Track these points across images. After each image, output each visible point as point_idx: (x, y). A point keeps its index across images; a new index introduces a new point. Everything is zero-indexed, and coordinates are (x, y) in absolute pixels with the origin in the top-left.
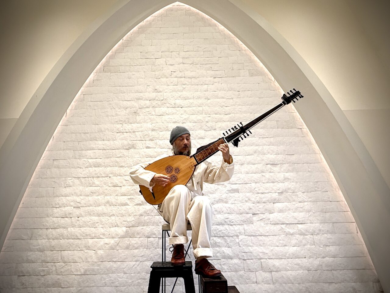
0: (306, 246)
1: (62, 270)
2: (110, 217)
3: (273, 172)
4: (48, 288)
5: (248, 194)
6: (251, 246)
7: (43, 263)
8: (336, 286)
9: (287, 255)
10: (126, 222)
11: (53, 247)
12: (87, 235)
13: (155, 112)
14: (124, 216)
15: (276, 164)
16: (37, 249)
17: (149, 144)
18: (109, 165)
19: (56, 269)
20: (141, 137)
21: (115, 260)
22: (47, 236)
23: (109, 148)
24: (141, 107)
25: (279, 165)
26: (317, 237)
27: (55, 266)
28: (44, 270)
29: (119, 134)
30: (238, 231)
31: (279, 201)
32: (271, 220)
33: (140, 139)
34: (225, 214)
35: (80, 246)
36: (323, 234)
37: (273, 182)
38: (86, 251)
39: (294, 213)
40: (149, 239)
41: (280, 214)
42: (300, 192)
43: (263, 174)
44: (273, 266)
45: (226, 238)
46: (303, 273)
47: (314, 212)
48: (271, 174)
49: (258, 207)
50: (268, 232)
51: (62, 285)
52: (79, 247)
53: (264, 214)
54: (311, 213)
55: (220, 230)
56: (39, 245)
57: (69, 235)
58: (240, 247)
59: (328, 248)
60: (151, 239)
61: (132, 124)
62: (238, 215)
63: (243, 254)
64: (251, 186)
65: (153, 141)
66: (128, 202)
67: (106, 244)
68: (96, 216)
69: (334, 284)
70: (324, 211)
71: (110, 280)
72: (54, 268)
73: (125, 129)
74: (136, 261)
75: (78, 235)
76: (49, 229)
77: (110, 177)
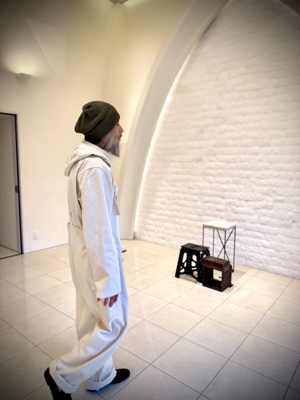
1: (165, 232)
2: (187, 207)
4: (160, 239)
5: (291, 205)
7: (156, 227)
11: (159, 219)
12: (175, 216)
13: (218, 130)
14: (195, 208)
17: (212, 158)
30: (278, 232)
49: (298, 216)
51: (166, 239)
52: (172, 222)
56: (153, 217)
57: (166, 215)
61: (200, 142)
62: (279, 220)
64: (295, 199)
65: (215, 156)
67: (186, 223)
68: (179, 206)
72: (161, 230)
75: (171, 215)
76: (156, 209)
77: (186, 182)
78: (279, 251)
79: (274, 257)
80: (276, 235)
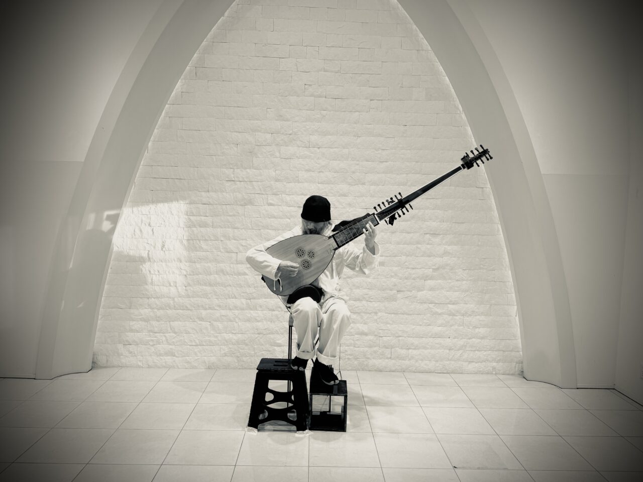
0: (453, 327)
1: (174, 340)
2: (225, 287)
3: (431, 244)
4: (161, 357)
5: (395, 269)
6: (390, 324)
7: (151, 333)
8: (477, 365)
9: (430, 335)
10: (246, 294)
11: (159, 317)
12: (198, 306)
13: (280, 153)
14: (242, 287)
15: (438, 234)
16: (140, 319)
17: (272, 199)
18: (220, 226)
19: (167, 340)
20: (260, 189)
21: (235, 332)
22: (149, 305)
23: (217, 203)
24: (259, 144)
25: (442, 236)
26: (468, 319)
27: (165, 336)
28: (152, 340)
29: (230, 183)
30: (378, 308)
31: (432, 278)
32: (418, 298)
33: (259, 192)
34: (364, 289)
35: (192, 317)
36: (476, 316)
37: (429, 256)
38: (199, 322)
39: (448, 293)
40: (273, 312)
41: (430, 292)
42: (460, 270)
43: (419, 246)
44: (412, 344)
45: (363, 314)
46: (443, 352)
47: (471, 292)
48: (429, 246)
49: (404, 283)
50: (412, 311)
51: (176, 354)
52: (191, 319)
53: (411, 291)
54: (467, 293)
55: (356, 306)
56: (142, 315)
57: (176, 306)
58: (378, 324)
59: (477, 330)
60: (276, 313)
61: (248, 170)
62: (379, 291)
63: (380, 331)
64: (400, 259)
65: (278, 196)
66: (247, 271)
67: (223, 316)
68: (207, 286)
69: (474, 363)
70: (484, 292)
71: (231, 351)
72: (164, 339)
73: (238, 177)
74: (259, 334)
75: (188, 306)
76: (151, 298)
77: (222, 241)
78: (382, 337)
79: (375, 347)
80: (376, 313)
